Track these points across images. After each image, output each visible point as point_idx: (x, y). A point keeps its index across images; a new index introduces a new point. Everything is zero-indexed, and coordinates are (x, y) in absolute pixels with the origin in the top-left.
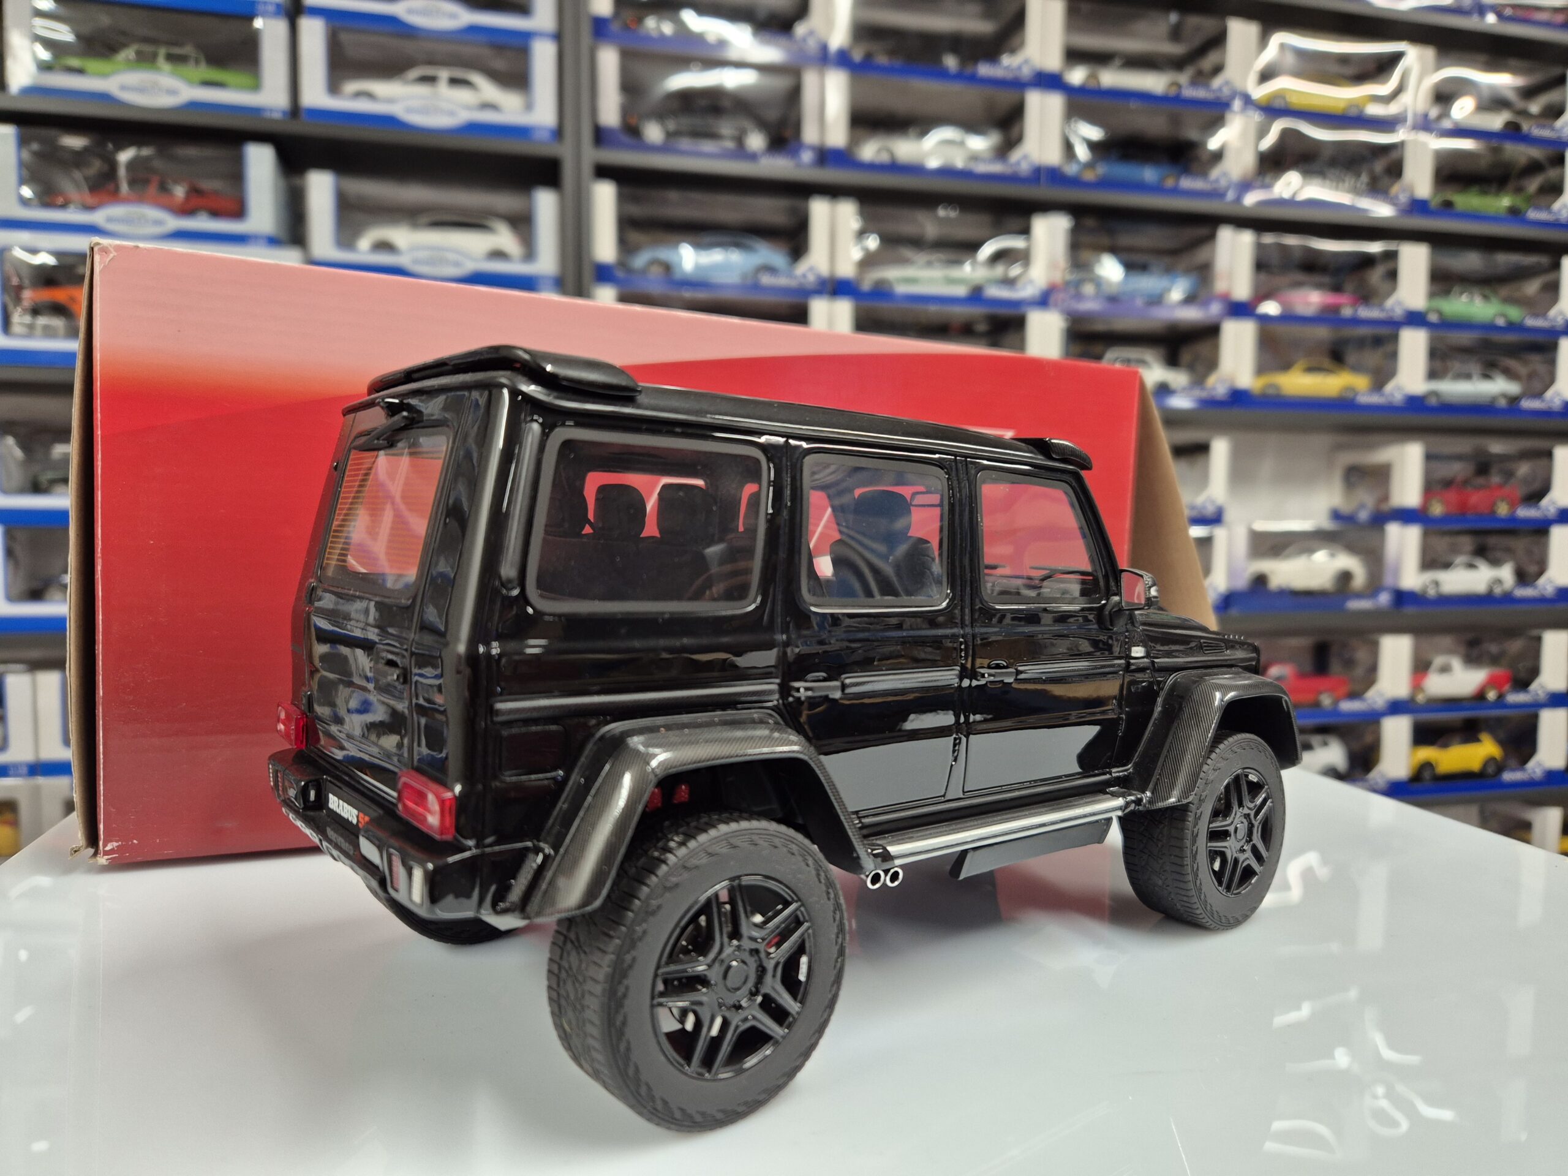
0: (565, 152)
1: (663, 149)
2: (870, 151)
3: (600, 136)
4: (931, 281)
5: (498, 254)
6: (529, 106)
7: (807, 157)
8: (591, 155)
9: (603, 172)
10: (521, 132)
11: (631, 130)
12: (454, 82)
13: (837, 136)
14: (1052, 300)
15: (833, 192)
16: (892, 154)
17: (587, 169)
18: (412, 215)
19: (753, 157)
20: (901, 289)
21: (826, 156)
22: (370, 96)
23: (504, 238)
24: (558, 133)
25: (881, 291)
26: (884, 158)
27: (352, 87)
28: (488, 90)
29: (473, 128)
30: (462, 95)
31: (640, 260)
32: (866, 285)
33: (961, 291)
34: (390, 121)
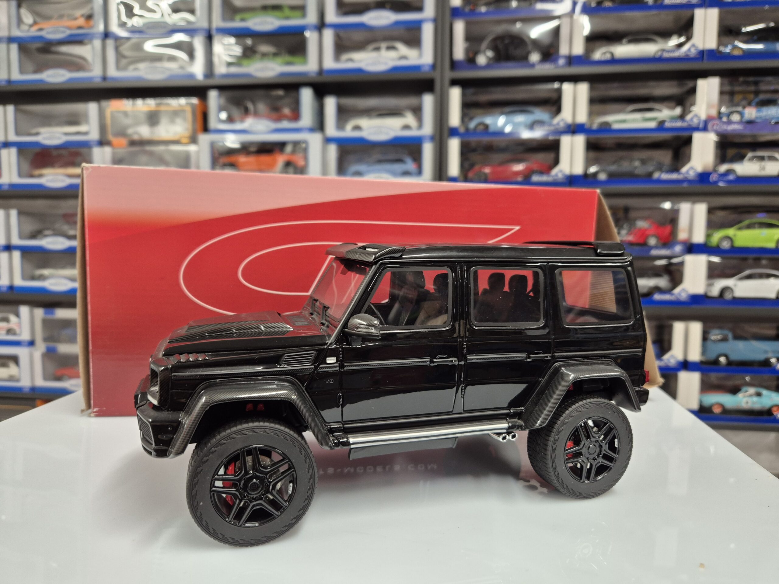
0: (437, 76)
1: (488, 67)
2: (598, 55)
3: (454, 65)
4: (634, 121)
5: (407, 127)
6: (420, 55)
7: (561, 62)
8: (449, 75)
9: (454, 82)
10: (417, 68)
11: (471, 61)
12: (389, 48)
13: (578, 49)
14: (710, 126)
15: (575, 79)
16: (612, 54)
17: (447, 82)
18: (368, 112)
19: (533, 66)
20: (616, 126)
21: (571, 60)
22: (351, 60)
23: (410, 119)
24: (434, 66)
25: (605, 128)
26: (608, 57)
27: (345, 57)
28: (403, 49)
29: (395, 69)
30: (392, 54)
31: (472, 125)
32: (595, 127)
33: (652, 125)
34: (359, 71)
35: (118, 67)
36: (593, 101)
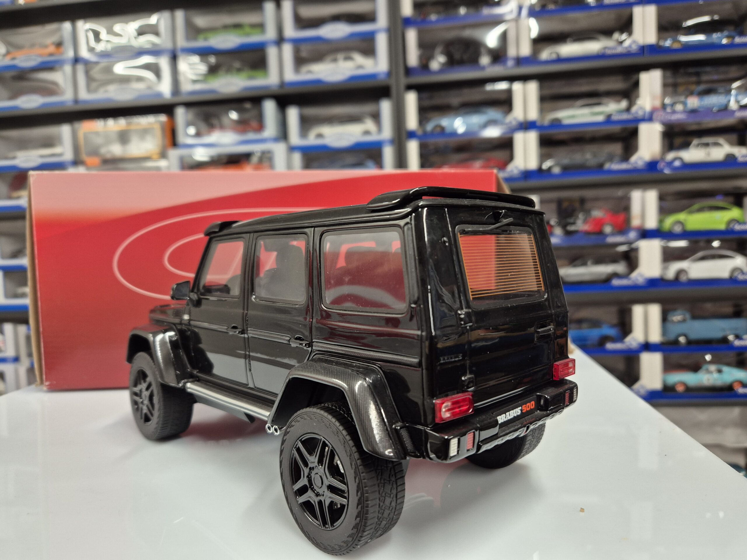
0: (392, 82)
1: (441, 71)
2: (546, 54)
3: (408, 71)
4: (583, 115)
5: (367, 133)
6: (376, 64)
7: (510, 63)
8: (404, 81)
9: (410, 87)
10: (373, 76)
11: (424, 66)
12: (346, 59)
13: (526, 50)
14: (654, 116)
15: (524, 78)
16: (558, 55)
17: (402, 87)
18: (330, 120)
19: (484, 68)
20: (566, 122)
21: (520, 61)
22: (310, 72)
23: (369, 125)
24: (389, 74)
25: (556, 124)
26: (554, 56)
27: (305, 69)
28: (359, 59)
29: (353, 78)
30: (349, 65)
31: (429, 127)
32: (546, 123)
33: (600, 118)
34: (318, 82)
35: (89, 90)
36: (543, 99)
